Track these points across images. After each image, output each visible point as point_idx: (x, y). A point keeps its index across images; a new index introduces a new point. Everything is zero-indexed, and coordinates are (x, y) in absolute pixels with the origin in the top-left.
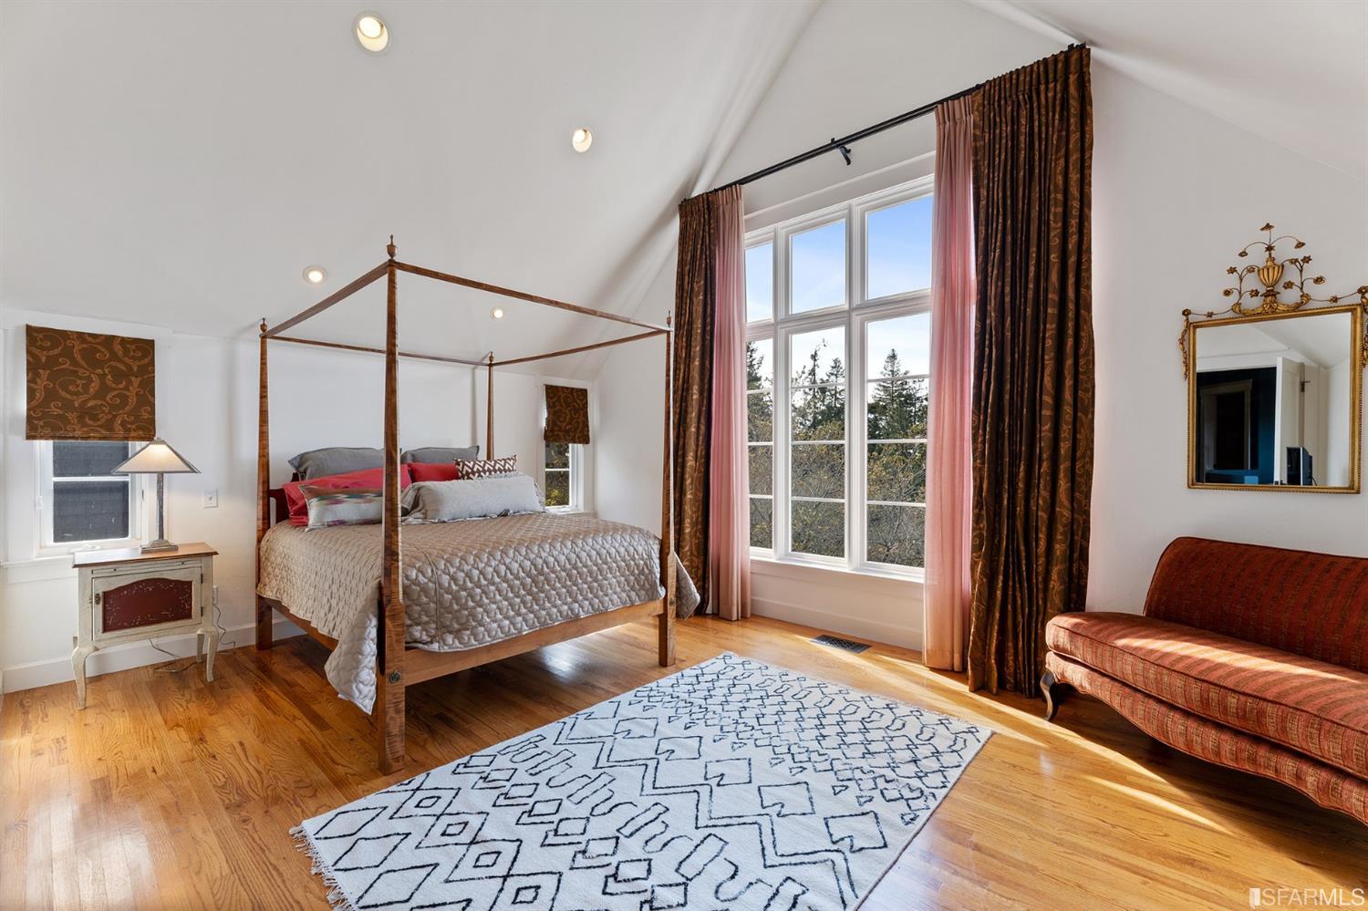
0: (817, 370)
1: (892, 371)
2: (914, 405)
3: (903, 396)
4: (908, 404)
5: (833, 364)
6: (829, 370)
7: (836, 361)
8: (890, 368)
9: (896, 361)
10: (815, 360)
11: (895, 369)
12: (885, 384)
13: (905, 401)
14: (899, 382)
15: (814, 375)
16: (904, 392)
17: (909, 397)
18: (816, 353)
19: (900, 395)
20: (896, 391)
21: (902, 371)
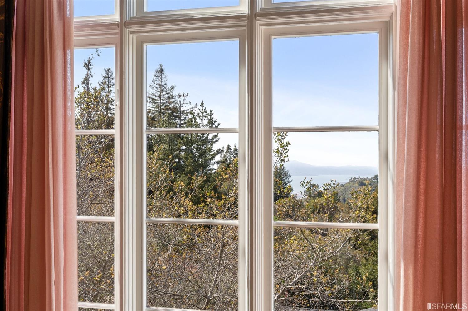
0: (91, 79)
1: (160, 85)
2: (179, 118)
3: (170, 109)
4: (174, 116)
5: (104, 74)
6: (101, 79)
7: (108, 71)
8: (158, 82)
9: (164, 76)
10: (89, 69)
11: (163, 83)
12: (154, 97)
13: (172, 113)
14: (167, 96)
15: (87, 84)
16: (171, 106)
17: (175, 110)
18: (89, 63)
19: (167, 108)
20: (164, 104)
21: (169, 85)
